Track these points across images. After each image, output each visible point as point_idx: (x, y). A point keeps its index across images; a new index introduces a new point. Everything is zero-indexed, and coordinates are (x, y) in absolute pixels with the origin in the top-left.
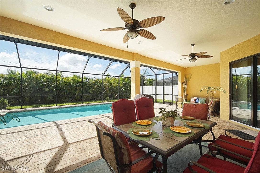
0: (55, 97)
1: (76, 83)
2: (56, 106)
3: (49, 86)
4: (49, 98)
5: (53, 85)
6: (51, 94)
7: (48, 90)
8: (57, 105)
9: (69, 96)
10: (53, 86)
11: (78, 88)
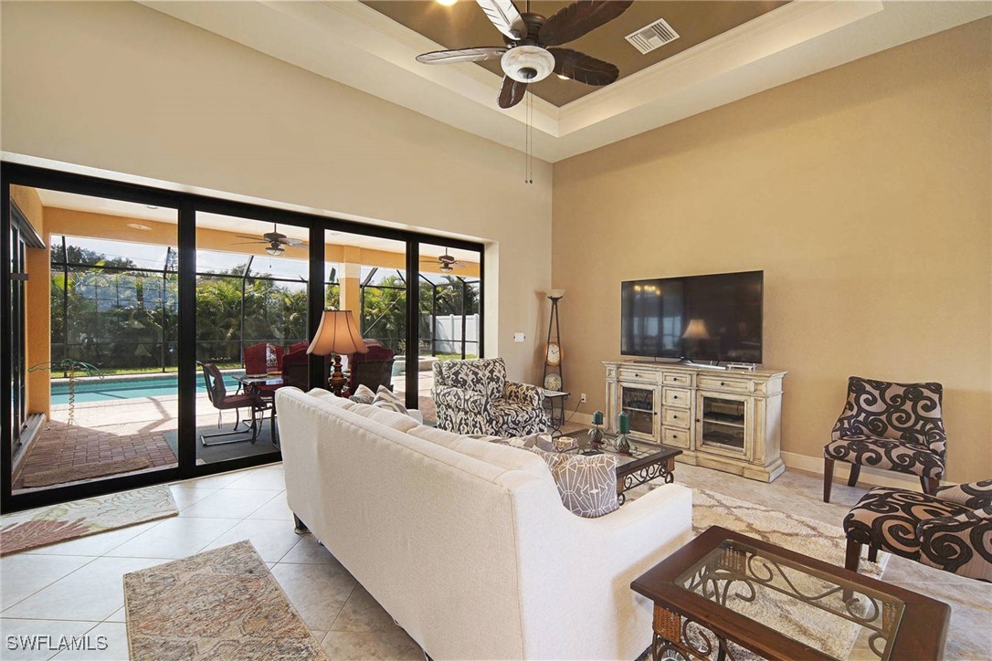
0: (160, 348)
1: (230, 304)
2: (164, 372)
3: (141, 315)
4: (140, 351)
5: (153, 312)
6: (149, 340)
7: (138, 327)
8: (166, 370)
9: (205, 345)
10: (153, 315)
11: (233, 321)
